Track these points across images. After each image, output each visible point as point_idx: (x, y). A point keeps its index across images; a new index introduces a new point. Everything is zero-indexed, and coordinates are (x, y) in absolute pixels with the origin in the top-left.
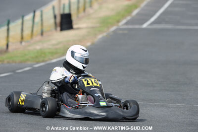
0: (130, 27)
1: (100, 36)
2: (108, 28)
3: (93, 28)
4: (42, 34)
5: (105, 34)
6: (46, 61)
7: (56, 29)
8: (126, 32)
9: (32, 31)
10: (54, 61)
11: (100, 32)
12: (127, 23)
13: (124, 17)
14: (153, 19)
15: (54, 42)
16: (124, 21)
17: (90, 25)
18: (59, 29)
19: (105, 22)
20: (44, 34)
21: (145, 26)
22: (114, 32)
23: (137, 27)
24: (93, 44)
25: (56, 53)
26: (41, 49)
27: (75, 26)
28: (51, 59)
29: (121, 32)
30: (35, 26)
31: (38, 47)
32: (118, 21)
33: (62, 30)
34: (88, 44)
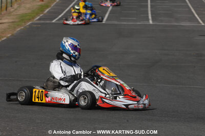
1: (19, 29)
2: (25, 22)
3: (13, 22)
5: (22, 27)
11: (18, 25)
12: (39, 19)
13: (38, 14)
14: (60, 16)
17: (11, 21)
19: (23, 18)
21: (54, 21)
24: (12, 35)
32: (33, 18)
34: (9, 35)
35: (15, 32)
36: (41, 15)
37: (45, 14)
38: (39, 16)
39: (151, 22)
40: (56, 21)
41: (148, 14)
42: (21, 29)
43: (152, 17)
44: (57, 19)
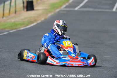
0: (68, 9)
2: (55, 10)
4: (15, 12)
5: (53, 13)
6: (17, 29)
7: (24, 10)
8: (65, 12)
9: (10, 11)
10: (22, 29)
11: (49, 12)
15: (22, 17)
16: (64, 6)
18: (25, 10)
20: (17, 13)
21: (77, 9)
22: (59, 12)
23: (72, 9)
24: (45, 19)
25: (23, 24)
26: (14, 22)
27: (35, 8)
28: (20, 28)
29: (62, 12)
30: (11, 8)
31: (13, 20)
32: (61, 6)
33: (27, 10)
34: (43, 19)
35: (47, 17)
36: (67, 4)
42: (51, 15)
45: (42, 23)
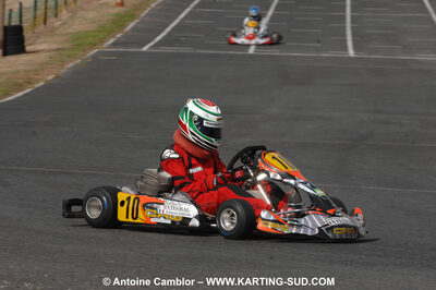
1: (71, 64)
2: (85, 51)
3: (58, 50)
5: (79, 61)
11: (69, 57)
12: (115, 44)
13: (111, 33)
14: (159, 38)
16: (111, 41)
17: (55, 46)
19: (79, 42)
21: (145, 48)
22: (94, 57)
24: (56, 77)
27: (28, 48)
32: (102, 41)
33: (5, 54)
34: (50, 77)
35: (63, 71)
36: (119, 36)
37: (126, 34)
38: (113, 37)
39: (351, 53)
40: (151, 48)
41: (345, 35)
42: (75, 66)
43: (354, 41)
44: (151, 44)
45: (48, 86)
